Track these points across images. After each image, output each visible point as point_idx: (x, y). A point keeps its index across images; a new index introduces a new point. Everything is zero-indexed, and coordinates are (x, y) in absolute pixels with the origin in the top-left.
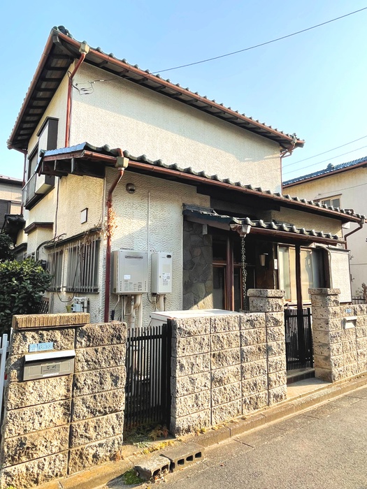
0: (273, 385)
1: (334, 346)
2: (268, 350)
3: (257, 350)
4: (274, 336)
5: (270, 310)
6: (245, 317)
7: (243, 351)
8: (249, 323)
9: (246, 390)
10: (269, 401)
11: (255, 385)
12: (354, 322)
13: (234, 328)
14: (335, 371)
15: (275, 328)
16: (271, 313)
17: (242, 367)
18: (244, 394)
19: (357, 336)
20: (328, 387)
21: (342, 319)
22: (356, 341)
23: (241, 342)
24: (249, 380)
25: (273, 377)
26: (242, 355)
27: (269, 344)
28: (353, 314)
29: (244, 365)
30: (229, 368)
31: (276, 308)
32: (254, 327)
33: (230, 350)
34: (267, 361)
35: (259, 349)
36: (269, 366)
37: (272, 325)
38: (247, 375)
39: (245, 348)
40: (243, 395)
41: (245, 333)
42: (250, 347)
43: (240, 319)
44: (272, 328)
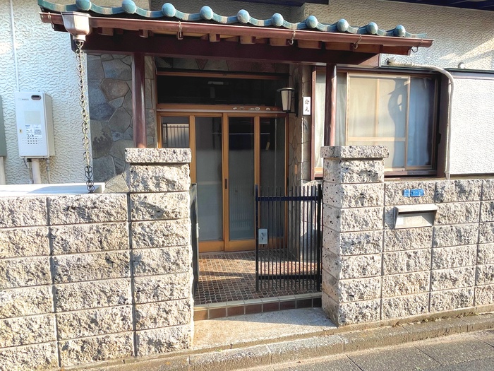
0: (149, 323)
1: (353, 262)
2: (134, 263)
3: (103, 262)
4: (151, 239)
5: (141, 187)
6: (62, 202)
7: (57, 263)
9: (67, 328)
10: (136, 350)
11: (94, 321)
12: (431, 215)
13: (31, 222)
14: (346, 306)
15: (157, 223)
16: (142, 195)
17: (55, 291)
18: (63, 335)
19: (434, 243)
21: (389, 208)
22: (432, 253)
23: (51, 246)
24: (78, 313)
25: (147, 310)
26: (53, 269)
27: (137, 252)
29: (61, 287)
30: (18, 290)
31: (158, 185)
32: (89, 220)
33: (18, 260)
34: (133, 282)
35: (108, 260)
36: (136, 292)
37: (147, 217)
38: (73, 306)
39: (62, 259)
40: (58, 337)
41: (59, 232)
42: (79, 255)
43: (48, 205)
44: (146, 223)
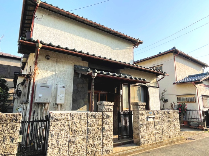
0: (105, 145)
1: (142, 129)
2: (103, 129)
3: (97, 129)
4: (107, 123)
5: (105, 111)
6: (91, 113)
7: (88, 129)
8: (92, 116)
9: (89, 147)
10: (102, 153)
11: (94, 145)
12: (154, 118)
13: (84, 118)
14: (142, 140)
15: (108, 119)
16: (105, 112)
17: (87, 137)
19: (155, 125)
20: (137, 148)
21: (147, 116)
22: (155, 127)
23: (87, 125)
24: (91, 143)
25: (105, 142)
26: (88, 131)
27: (104, 126)
28: (153, 114)
29: (88, 135)
30: (80, 137)
31: (108, 110)
32: (95, 118)
33: (81, 128)
34: (102, 134)
35: (98, 128)
36: (103, 137)
37: (106, 118)
38: (90, 140)
39: (89, 128)
40: (87, 150)
41: (90, 121)
42: (93, 127)
43: (88, 114)
44: (106, 119)
